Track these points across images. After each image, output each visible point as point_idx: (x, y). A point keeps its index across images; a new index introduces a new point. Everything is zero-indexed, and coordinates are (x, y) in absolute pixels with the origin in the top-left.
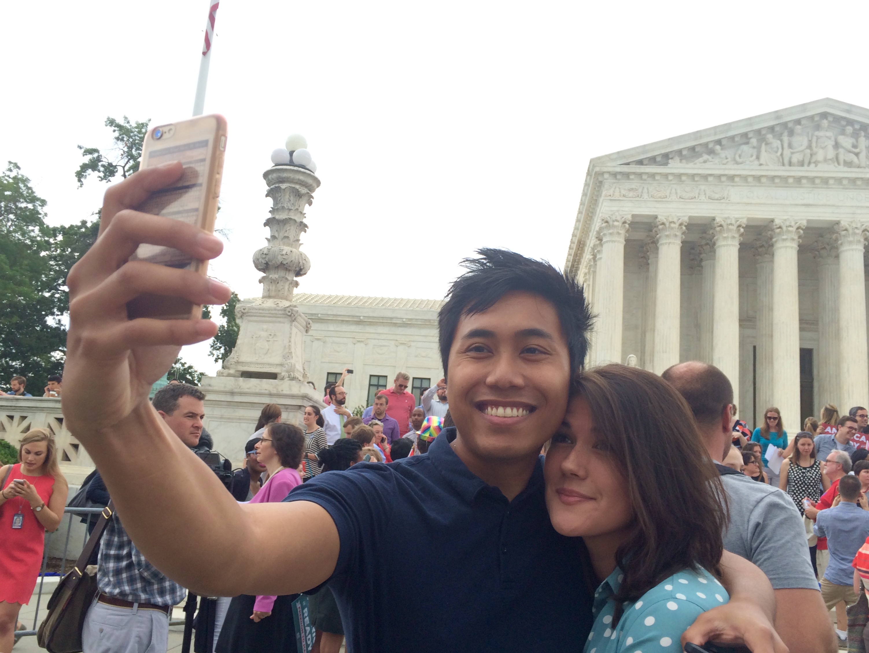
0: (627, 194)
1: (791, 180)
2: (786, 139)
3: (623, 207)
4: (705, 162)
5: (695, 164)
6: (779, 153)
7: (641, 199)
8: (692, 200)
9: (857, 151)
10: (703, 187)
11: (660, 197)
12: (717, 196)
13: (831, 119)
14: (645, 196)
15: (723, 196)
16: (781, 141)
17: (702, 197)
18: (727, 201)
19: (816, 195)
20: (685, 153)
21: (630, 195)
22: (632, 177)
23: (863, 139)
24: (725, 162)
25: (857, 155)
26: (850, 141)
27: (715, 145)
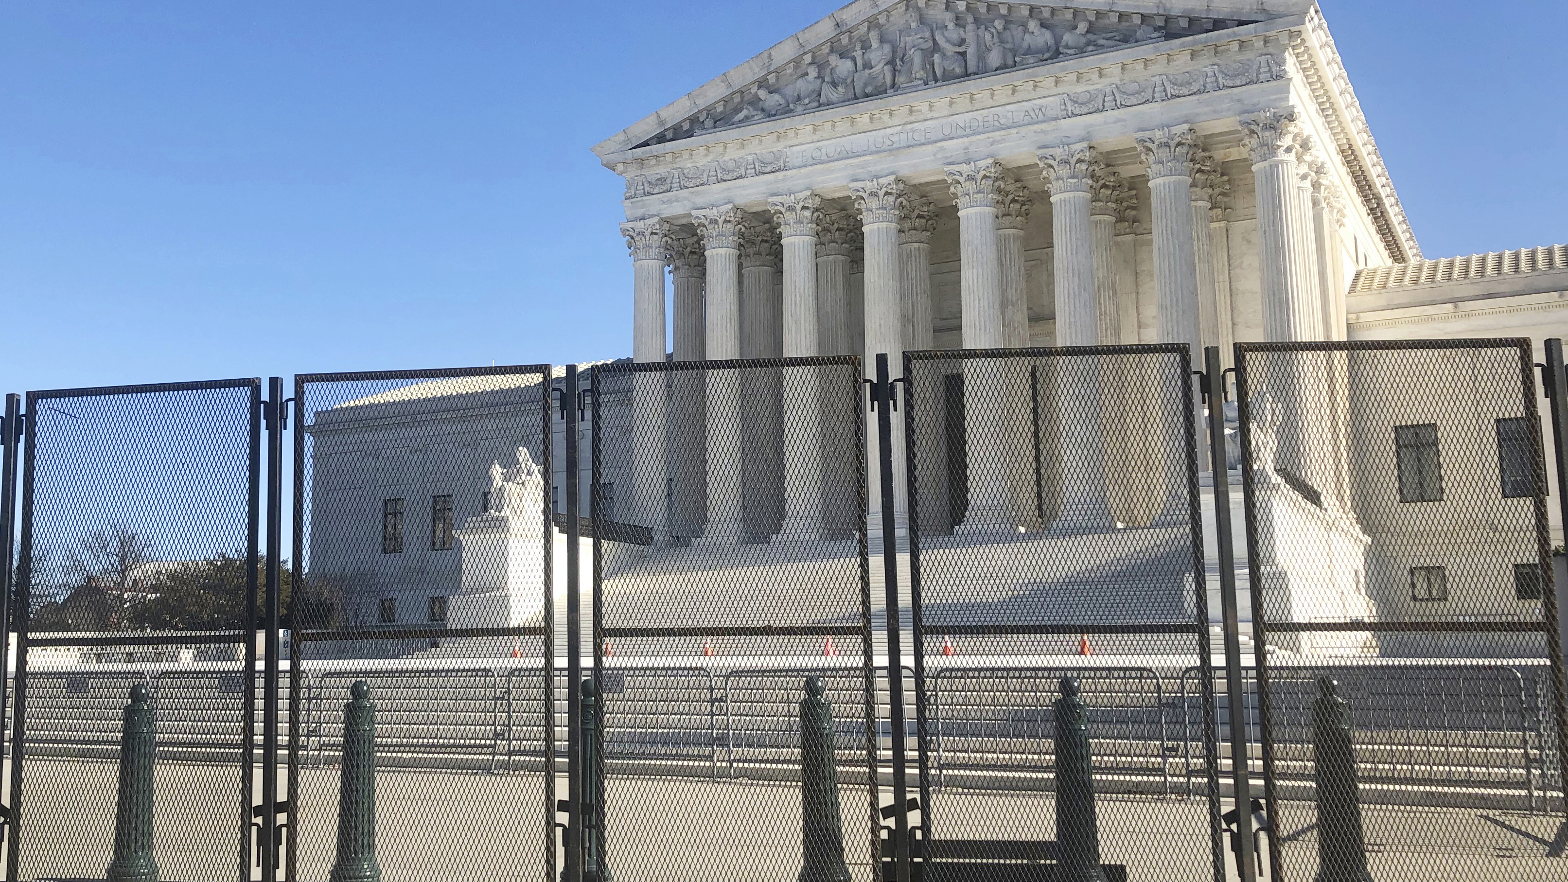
0: (652, 189)
1: (866, 120)
2: (858, 53)
3: (649, 209)
5: (733, 124)
6: (849, 81)
7: (671, 193)
8: (738, 180)
9: (961, 49)
10: (750, 157)
11: (696, 185)
12: (770, 167)
13: (922, 4)
14: (675, 187)
15: (779, 165)
16: (854, 60)
17: (750, 173)
18: (785, 171)
19: (910, 135)
20: (720, 109)
21: (656, 191)
22: (653, 162)
23: (970, 27)
24: (773, 112)
25: (963, 54)
26: (953, 33)
27: (759, 87)
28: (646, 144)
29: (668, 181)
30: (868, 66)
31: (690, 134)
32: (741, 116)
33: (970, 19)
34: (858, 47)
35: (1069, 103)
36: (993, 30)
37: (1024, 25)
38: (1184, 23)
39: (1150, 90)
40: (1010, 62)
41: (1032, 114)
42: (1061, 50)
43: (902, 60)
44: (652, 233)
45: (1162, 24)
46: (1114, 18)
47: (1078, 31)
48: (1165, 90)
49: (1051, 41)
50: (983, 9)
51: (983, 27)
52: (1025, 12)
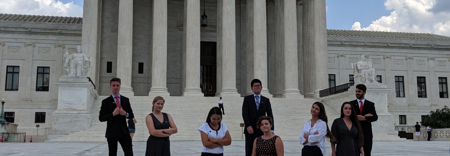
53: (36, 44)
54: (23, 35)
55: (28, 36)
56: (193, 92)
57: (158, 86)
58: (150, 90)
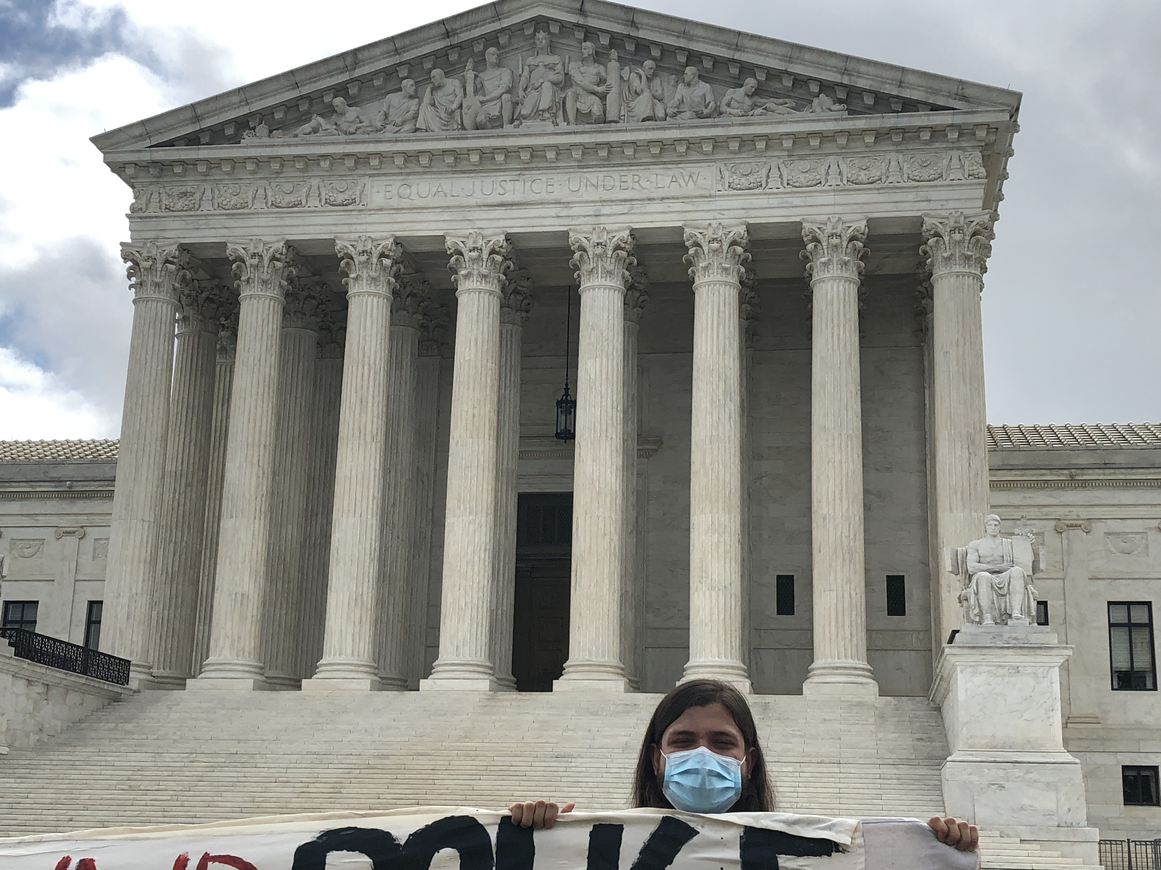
0: (172, 204)
1: (475, 158)
3: (165, 230)
4: (315, 131)
5: (296, 136)
6: (454, 106)
7: (199, 212)
8: (295, 209)
9: (600, 89)
10: (315, 182)
11: (235, 207)
12: (341, 198)
13: (555, 29)
14: (206, 207)
15: (353, 197)
16: (462, 80)
17: (314, 202)
18: (360, 207)
19: (528, 184)
20: (279, 115)
21: (178, 206)
22: (178, 170)
23: (613, 65)
24: (352, 130)
25: (603, 97)
26: (593, 70)
27: (335, 96)
28: (170, 144)
29: (197, 196)
30: (479, 90)
31: (235, 140)
32: (307, 127)
33: (614, 54)
34: (469, 65)
35: (726, 174)
36: (641, 71)
37: (679, 72)
38: (869, 100)
39: (823, 172)
40: (660, 113)
41: (681, 181)
42: (724, 108)
43: (525, 90)
44: (167, 261)
45: (842, 96)
46: (788, 83)
47: (742, 90)
48: (840, 173)
49: (709, 97)
50: (630, 47)
51: (627, 68)
52: (682, 59)
53: (88, 530)
54: (54, 502)
55: (65, 506)
56: (452, 675)
57: (335, 655)
58: (317, 668)
